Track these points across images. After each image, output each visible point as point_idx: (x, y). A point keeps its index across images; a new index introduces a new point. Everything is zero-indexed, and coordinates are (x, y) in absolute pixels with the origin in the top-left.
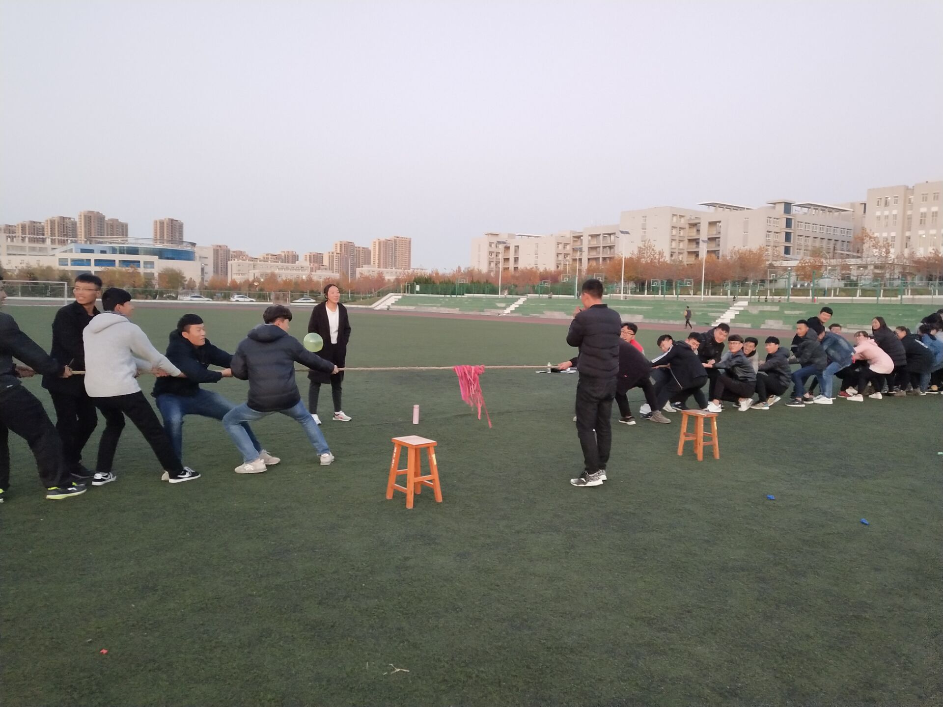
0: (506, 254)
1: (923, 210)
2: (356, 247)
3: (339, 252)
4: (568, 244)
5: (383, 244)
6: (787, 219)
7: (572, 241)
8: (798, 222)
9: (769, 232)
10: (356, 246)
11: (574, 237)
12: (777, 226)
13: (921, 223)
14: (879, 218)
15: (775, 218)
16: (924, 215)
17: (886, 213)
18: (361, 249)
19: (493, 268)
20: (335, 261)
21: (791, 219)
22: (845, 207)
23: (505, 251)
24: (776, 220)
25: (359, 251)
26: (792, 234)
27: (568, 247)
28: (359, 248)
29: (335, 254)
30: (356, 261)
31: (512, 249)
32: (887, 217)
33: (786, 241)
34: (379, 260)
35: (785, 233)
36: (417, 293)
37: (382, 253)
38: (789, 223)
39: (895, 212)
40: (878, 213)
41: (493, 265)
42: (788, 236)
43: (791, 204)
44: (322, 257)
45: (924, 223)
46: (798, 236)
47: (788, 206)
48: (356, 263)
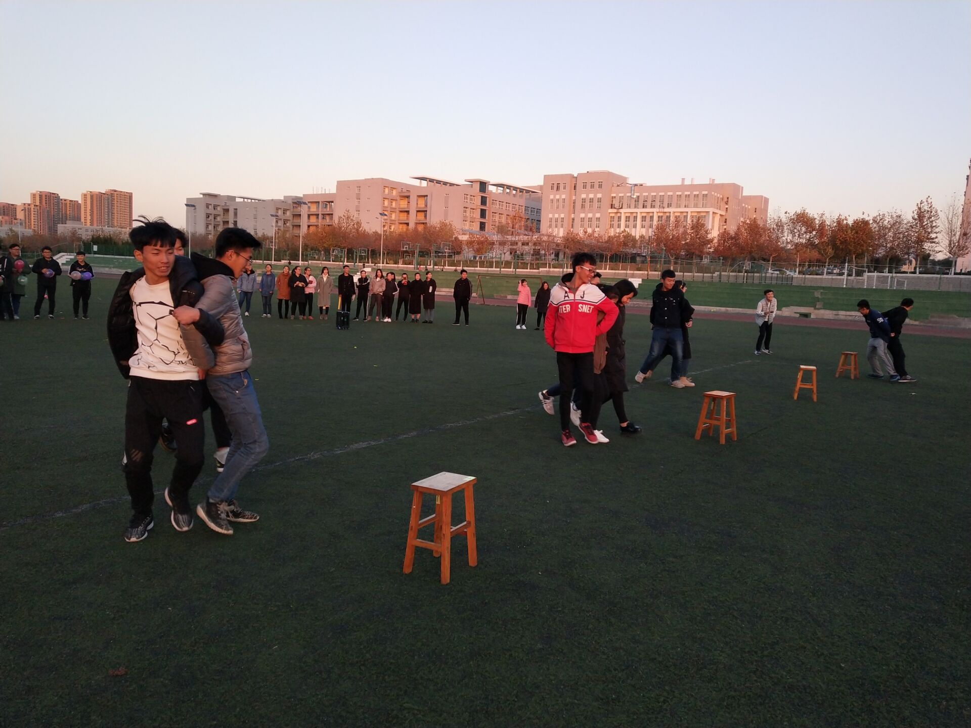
0: (225, 217)
1: (584, 196)
2: (62, 200)
3: (38, 203)
4: (288, 210)
5: (97, 198)
6: (482, 197)
7: (292, 207)
8: (493, 200)
9: (466, 208)
10: (61, 198)
11: (294, 203)
12: (473, 203)
13: (582, 208)
14: (552, 201)
15: (471, 196)
16: (584, 200)
17: (558, 197)
18: (68, 202)
19: (210, 231)
20: (32, 215)
21: (486, 197)
22: (534, 189)
23: (224, 213)
24: (472, 197)
25: (66, 204)
26: (487, 211)
27: (288, 213)
28: (65, 200)
29: (32, 207)
30: (62, 216)
31: (231, 213)
32: (558, 200)
33: (481, 217)
34: (92, 215)
35: (480, 210)
36: (95, 253)
37: (95, 208)
38: (484, 201)
39: (563, 196)
40: (552, 197)
41: (211, 228)
42: (483, 213)
43: (486, 183)
44: (16, 209)
45: (584, 208)
46: (493, 213)
47: (483, 185)
48: (62, 218)
